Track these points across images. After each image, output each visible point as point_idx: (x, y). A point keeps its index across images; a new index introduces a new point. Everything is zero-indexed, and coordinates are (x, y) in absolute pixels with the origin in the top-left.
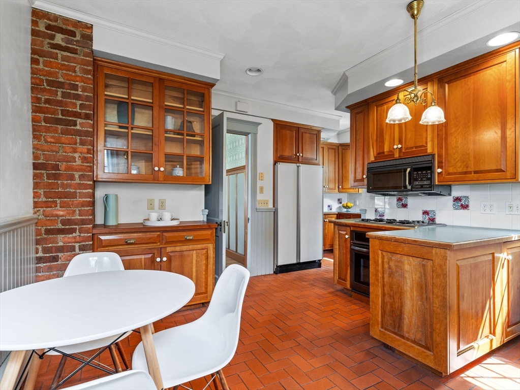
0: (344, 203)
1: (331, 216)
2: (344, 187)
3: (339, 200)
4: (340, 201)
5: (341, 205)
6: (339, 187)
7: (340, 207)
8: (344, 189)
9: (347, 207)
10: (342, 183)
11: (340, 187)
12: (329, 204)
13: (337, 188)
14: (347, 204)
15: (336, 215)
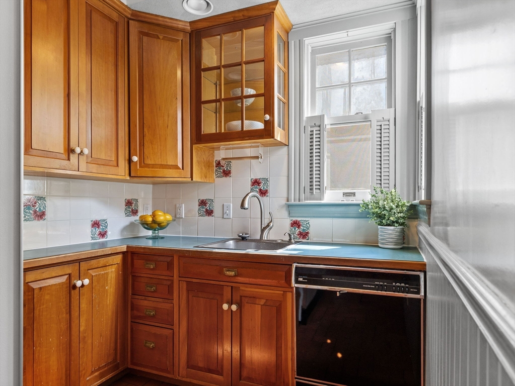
0: (145, 211)
1: (102, 261)
2: (148, 162)
3: (129, 203)
4: (131, 206)
5: (137, 218)
6: (130, 161)
7: (132, 225)
8: (148, 166)
9: (155, 225)
10: (142, 145)
11: (135, 159)
12: (97, 218)
13: (123, 163)
14: (154, 215)
15: (120, 257)
